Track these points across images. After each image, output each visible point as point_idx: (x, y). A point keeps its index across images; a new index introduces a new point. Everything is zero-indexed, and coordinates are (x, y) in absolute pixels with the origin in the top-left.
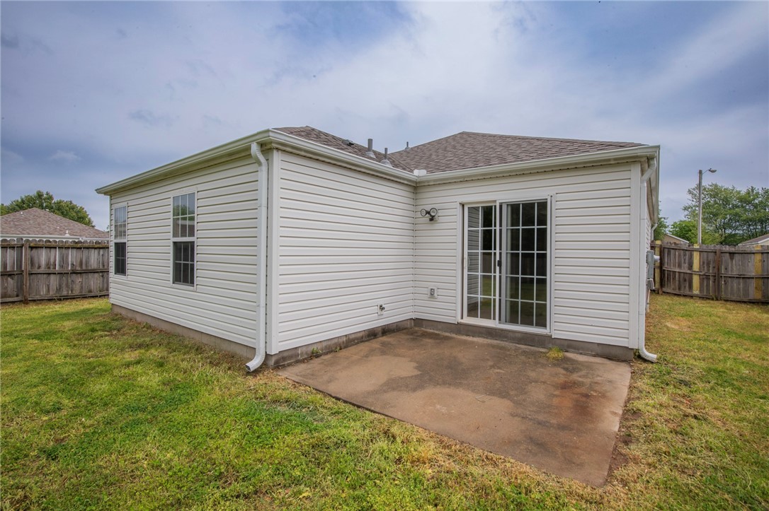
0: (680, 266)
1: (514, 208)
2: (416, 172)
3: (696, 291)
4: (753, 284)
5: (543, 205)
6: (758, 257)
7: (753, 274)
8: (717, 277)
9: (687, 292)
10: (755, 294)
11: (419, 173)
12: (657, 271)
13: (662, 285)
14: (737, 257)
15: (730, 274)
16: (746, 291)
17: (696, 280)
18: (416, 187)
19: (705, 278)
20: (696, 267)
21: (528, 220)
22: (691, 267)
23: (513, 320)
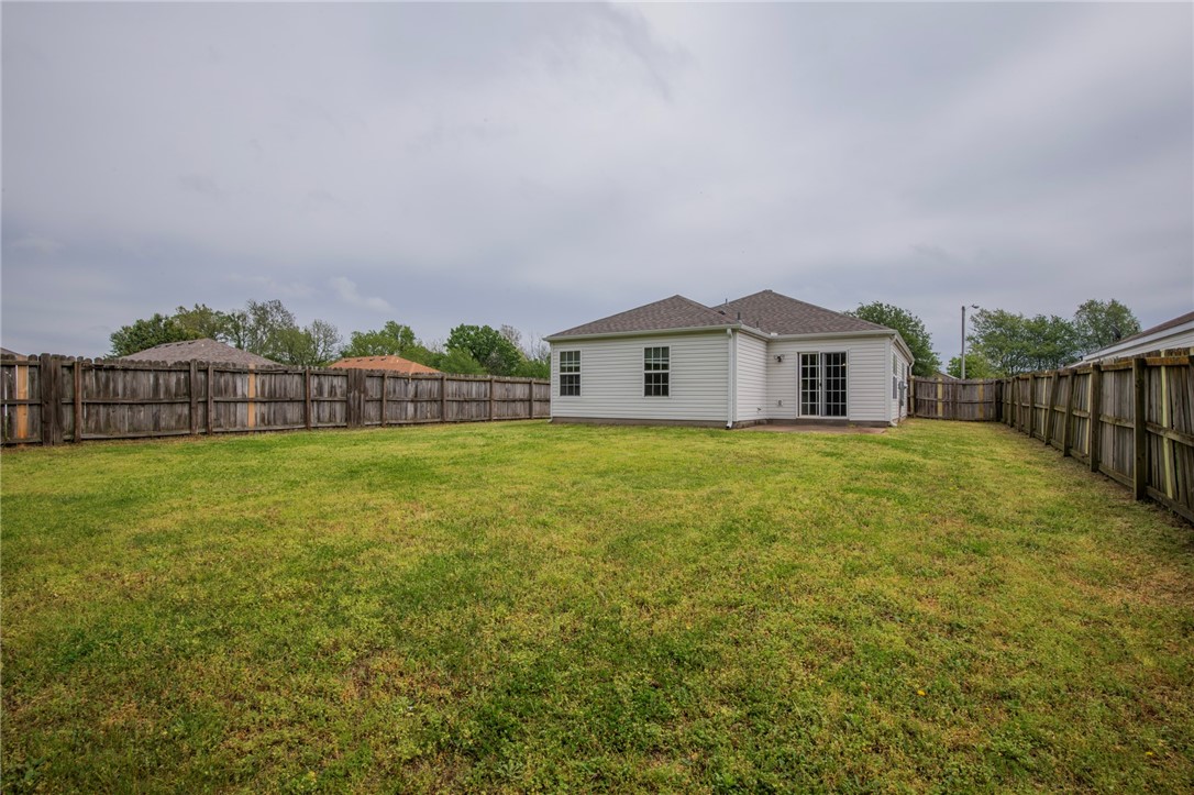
0: (928, 396)
1: (828, 356)
2: (772, 334)
3: (940, 414)
4: (977, 407)
5: (844, 355)
6: (981, 387)
7: (977, 400)
8: (955, 403)
9: (934, 416)
10: (979, 415)
11: (774, 335)
12: (912, 400)
13: (916, 411)
14: (968, 387)
15: (963, 400)
16: (973, 412)
17: (940, 405)
18: (769, 342)
19: (946, 404)
20: (940, 396)
21: (836, 362)
22: (936, 396)
23: (829, 413)
